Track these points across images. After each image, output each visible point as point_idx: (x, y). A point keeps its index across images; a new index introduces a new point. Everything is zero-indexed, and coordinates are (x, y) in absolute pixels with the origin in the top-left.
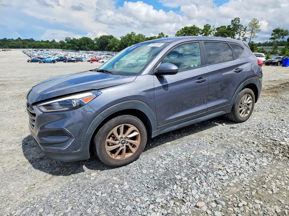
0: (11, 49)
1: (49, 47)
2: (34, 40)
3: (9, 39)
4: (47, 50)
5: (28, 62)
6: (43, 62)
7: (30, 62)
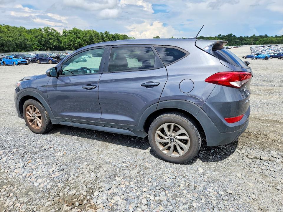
0: (241, 46)
1: (280, 42)
2: (268, 36)
3: (245, 37)
4: (276, 46)
5: (243, 58)
6: (255, 58)
7: (244, 58)
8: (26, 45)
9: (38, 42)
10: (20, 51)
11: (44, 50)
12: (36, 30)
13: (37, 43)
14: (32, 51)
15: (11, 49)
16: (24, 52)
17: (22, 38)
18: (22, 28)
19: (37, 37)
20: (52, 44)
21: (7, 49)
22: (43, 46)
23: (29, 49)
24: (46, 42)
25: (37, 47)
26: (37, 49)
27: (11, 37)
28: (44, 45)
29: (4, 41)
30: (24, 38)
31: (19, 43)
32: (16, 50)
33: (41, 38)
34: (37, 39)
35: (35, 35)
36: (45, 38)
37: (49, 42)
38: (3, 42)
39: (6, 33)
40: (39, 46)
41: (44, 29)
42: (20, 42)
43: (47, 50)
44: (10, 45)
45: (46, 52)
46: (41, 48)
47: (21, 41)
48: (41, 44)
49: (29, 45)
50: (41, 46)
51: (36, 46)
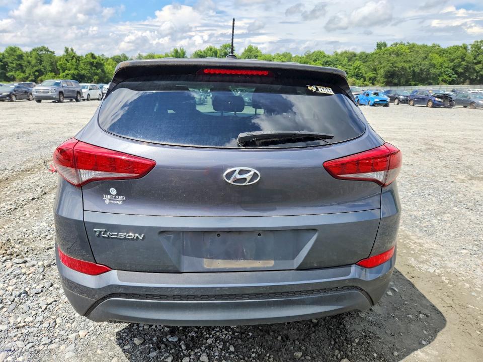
8: (428, 74)
9: (453, 69)
10: (415, 85)
11: (458, 84)
12: (457, 48)
13: (449, 70)
14: (435, 85)
15: (403, 80)
16: (421, 86)
17: (427, 63)
18: (435, 46)
19: (453, 60)
20: (477, 72)
21: (396, 81)
22: (459, 77)
23: (432, 82)
24: (467, 69)
25: (448, 78)
26: (445, 81)
27: (410, 61)
28: (460, 75)
29: (397, 69)
30: (430, 63)
31: (418, 71)
32: (410, 83)
33: (460, 62)
34: (453, 63)
35: (450, 57)
36: (468, 62)
37: (474, 69)
38: (394, 70)
39: (404, 56)
40: (450, 77)
41: (473, 46)
42: (421, 70)
43: (463, 83)
44: (404, 74)
45: (460, 87)
46: (453, 80)
47: (423, 68)
48: (456, 73)
49: (433, 74)
50: (456, 76)
51: (445, 77)
